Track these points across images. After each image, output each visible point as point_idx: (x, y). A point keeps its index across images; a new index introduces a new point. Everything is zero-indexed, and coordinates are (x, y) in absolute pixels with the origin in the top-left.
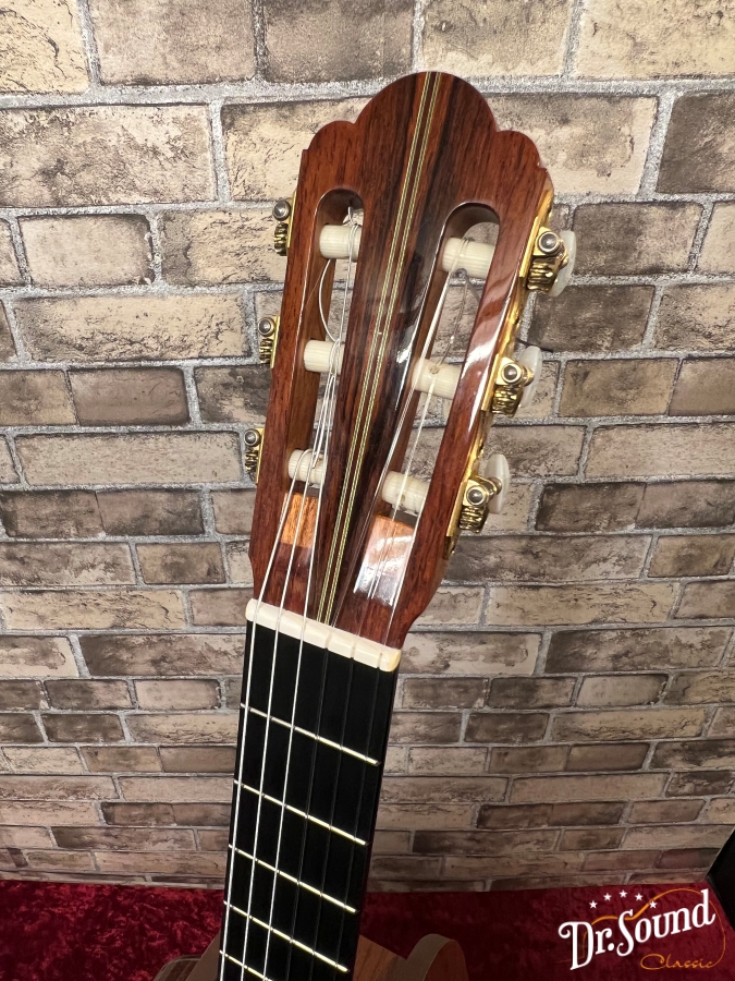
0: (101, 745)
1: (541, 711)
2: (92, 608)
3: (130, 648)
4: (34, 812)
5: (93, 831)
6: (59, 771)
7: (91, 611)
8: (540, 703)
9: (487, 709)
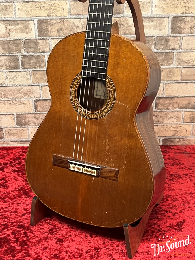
0: (38, 70)
1: (172, 51)
2: (42, 8)
3: (51, 25)
4: (12, 106)
5: (30, 115)
6: (23, 84)
7: (42, 10)
8: (171, 48)
9: (155, 51)
